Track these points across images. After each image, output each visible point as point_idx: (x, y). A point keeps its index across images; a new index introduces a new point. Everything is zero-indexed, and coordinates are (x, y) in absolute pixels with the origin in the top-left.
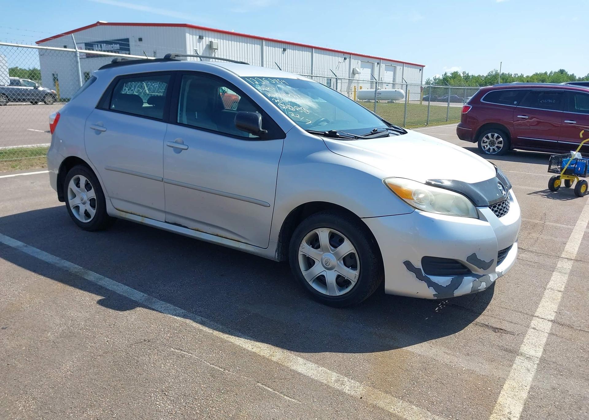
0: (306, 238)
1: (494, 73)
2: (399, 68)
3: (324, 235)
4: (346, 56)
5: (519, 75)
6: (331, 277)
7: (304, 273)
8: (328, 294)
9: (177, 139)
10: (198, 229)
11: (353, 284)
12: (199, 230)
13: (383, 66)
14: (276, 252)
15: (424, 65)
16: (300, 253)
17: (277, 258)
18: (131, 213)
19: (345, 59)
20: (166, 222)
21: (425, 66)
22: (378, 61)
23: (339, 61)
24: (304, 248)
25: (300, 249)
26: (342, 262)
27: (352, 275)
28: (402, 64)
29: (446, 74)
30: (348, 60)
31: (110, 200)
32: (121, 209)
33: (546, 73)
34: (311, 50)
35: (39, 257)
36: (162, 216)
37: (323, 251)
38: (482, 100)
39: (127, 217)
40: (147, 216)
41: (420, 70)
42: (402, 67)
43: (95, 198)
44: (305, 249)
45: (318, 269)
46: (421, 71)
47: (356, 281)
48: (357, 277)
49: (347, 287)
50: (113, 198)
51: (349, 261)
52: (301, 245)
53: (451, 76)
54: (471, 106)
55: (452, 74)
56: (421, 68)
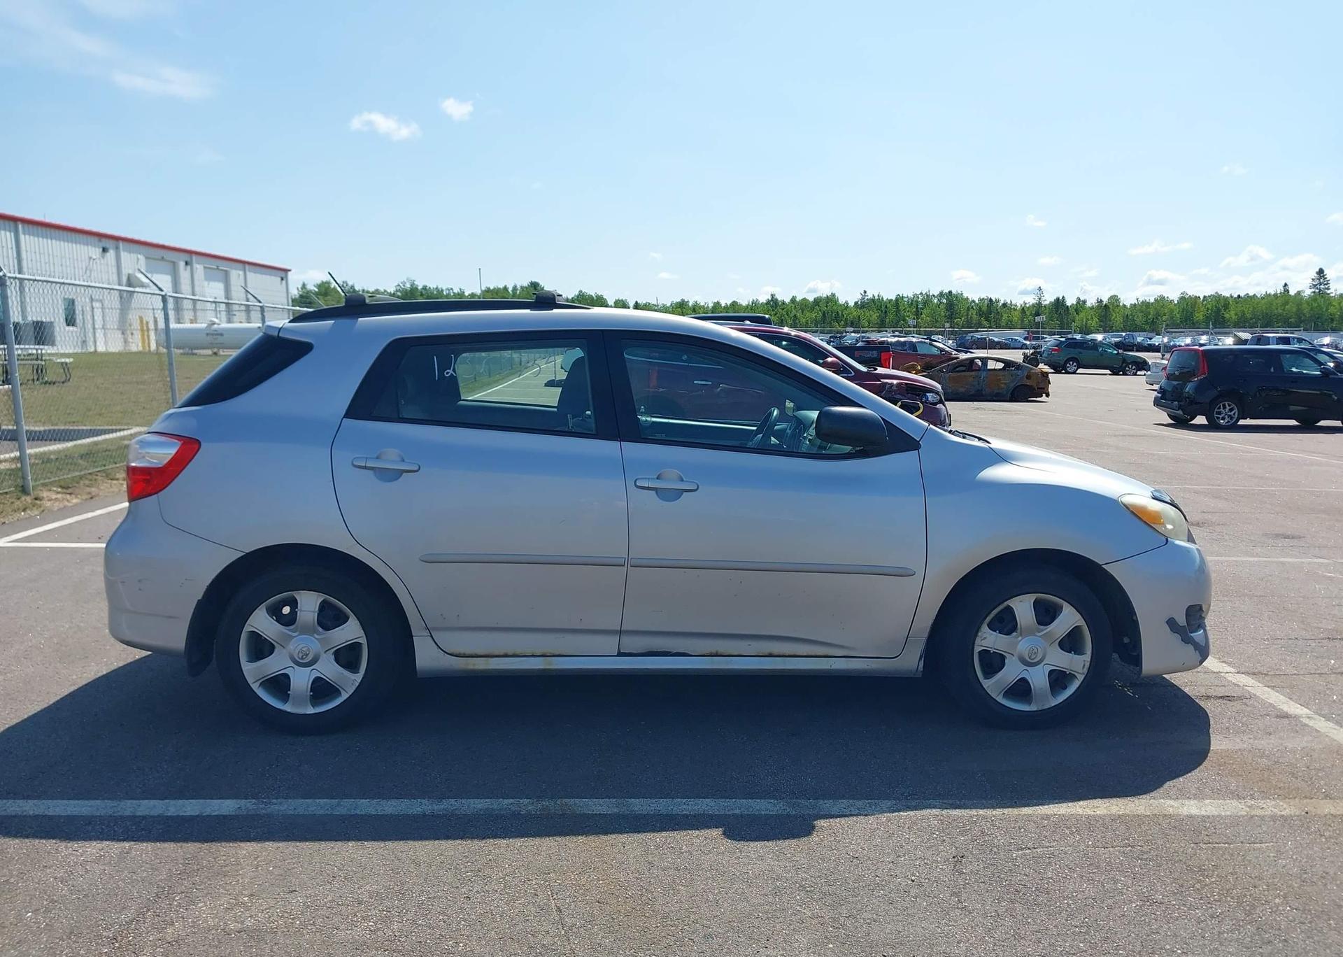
0: (988, 619)
1: (408, 285)
2: (236, 275)
3: (1023, 607)
4: (109, 244)
5: (456, 291)
6: (1038, 679)
7: (986, 684)
8: (1035, 709)
9: (659, 472)
10: (717, 652)
11: (1080, 678)
12: (720, 654)
13: (199, 268)
14: (920, 659)
15: (288, 268)
16: (977, 650)
17: (922, 670)
18: (506, 656)
19: (105, 250)
20: (620, 654)
21: (290, 271)
22: (186, 257)
23: (90, 255)
24: (985, 638)
25: (978, 641)
26: (1059, 646)
27: (1079, 664)
28: (240, 265)
29: (304, 286)
30: (111, 254)
31: (432, 636)
32: (468, 652)
33: (506, 288)
34: (12, 229)
36: (611, 644)
37: (1022, 635)
39: (491, 667)
40: (558, 653)
41: (282, 279)
42: (241, 273)
43: (363, 641)
44: (987, 639)
45: (1011, 672)
46: (284, 282)
47: (1085, 670)
48: (1087, 665)
49: (1065, 688)
50: (438, 629)
51: (1071, 643)
52: (979, 634)
53: (317, 290)
55: (319, 286)
56: (283, 274)
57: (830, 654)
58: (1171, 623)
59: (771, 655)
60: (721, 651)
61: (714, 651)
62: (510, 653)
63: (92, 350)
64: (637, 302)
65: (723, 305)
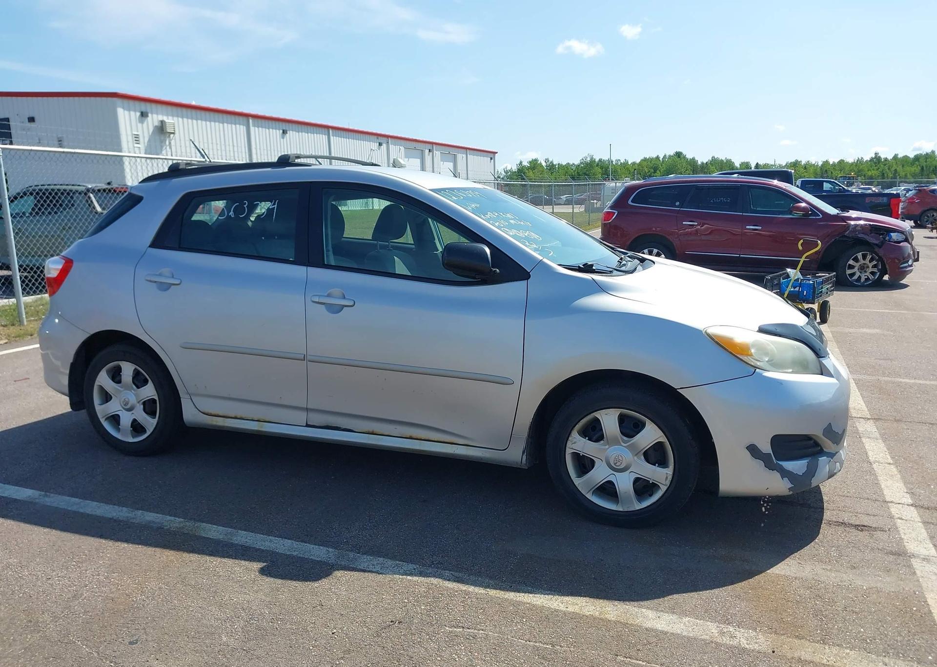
0: (578, 427)
1: (589, 159)
2: (461, 157)
3: (609, 419)
4: (381, 140)
5: (622, 162)
6: (624, 483)
7: (577, 482)
8: (621, 510)
9: (330, 291)
10: (373, 431)
11: (663, 489)
12: (375, 433)
13: (437, 154)
14: (523, 453)
15: (496, 151)
16: (569, 451)
17: (525, 463)
18: (236, 418)
19: (380, 144)
20: (308, 426)
21: (497, 153)
22: (430, 146)
23: (371, 148)
24: (575, 443)
25: (569, 444)
26: (643, 457)
27: (662, 476)
28: (464, 151)
29: (521, 162)
30: (384, 146)
31: (191, 399)
32: (213, 412)
33: (658, 157)
34: (327, 132)
35: (89, 511)
36: (302, 417)
37: (608, 444)
38: (630, 202)
39: (227, 425)
40: (267, 420)
41: (491, 159)
42: (464, 156)
43: (156, 398)
44: (577, 443)
45: (600, 474)
46: (492, 161)
47: (668, 483)
48: (670, 478)
49: (651, 495)
50: (197, 395)
51: (655, 455)
52: (570, 438)
53: (529, 165)
54: (615, 211)
55: (530, 162)
56: (492, 155)
57: (455, 442)
58: (753, 450)
59: (411, 438)
60: (376, 430)
61: (371, 430)
62: (239, 417)
63: (371, 208)
64: (757, 163)
65: (831, 163)
